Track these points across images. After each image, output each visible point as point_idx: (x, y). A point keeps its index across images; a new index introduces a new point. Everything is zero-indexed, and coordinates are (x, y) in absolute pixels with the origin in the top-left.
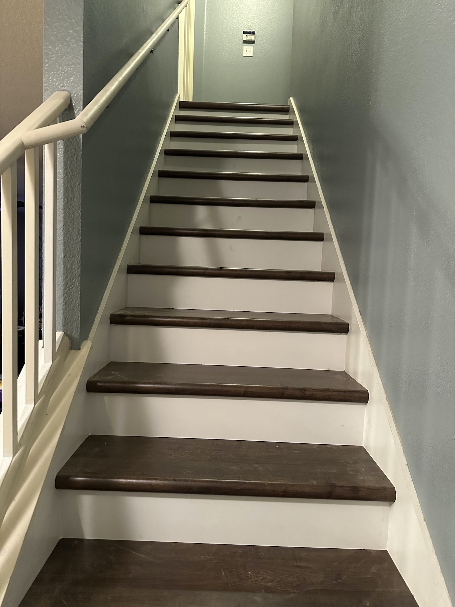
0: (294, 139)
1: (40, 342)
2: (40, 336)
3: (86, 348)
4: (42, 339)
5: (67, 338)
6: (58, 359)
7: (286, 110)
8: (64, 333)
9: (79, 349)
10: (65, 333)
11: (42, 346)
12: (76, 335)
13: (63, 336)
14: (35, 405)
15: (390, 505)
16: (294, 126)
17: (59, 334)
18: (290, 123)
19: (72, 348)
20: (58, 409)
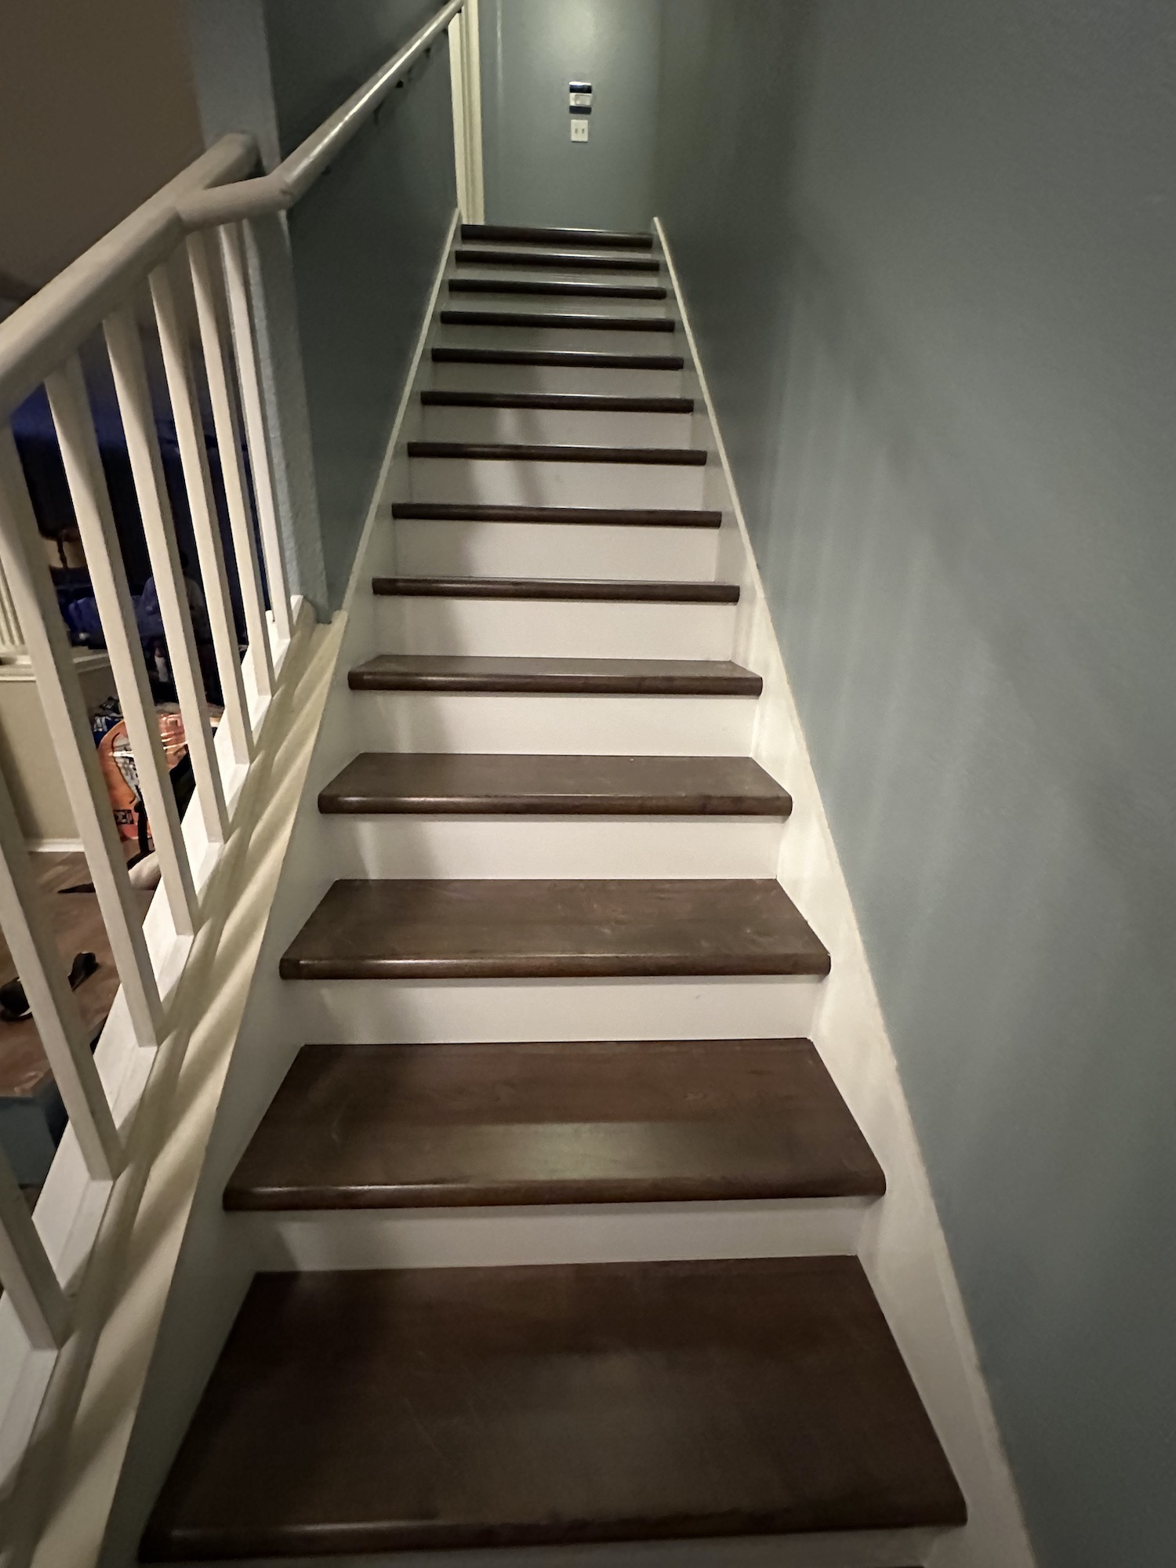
0: (658, 295)
1: (268, 614)
2: (267, 605)
3: (340, 620)
4: (270, 609)
5: (308, 605)
6: (298, 635)
7: (646, 243)
8: (302, 597)
9: (330, 623)
10: (305, 597)
11: (272, 619)
12: (322, 600)
13: (303, 602)
14: (273, 696)
15: (784, 821)
16: (661, 272)
17: (295, 599)
18: (654, 268)
19: (318, 621)
20: (308, 706)
